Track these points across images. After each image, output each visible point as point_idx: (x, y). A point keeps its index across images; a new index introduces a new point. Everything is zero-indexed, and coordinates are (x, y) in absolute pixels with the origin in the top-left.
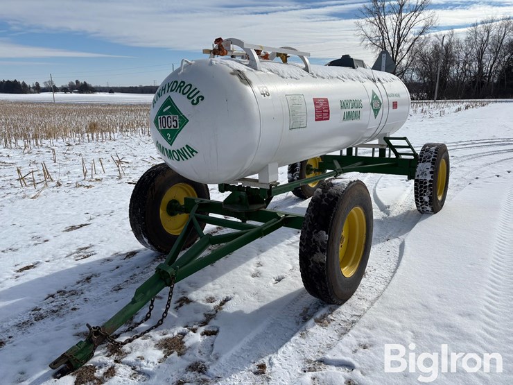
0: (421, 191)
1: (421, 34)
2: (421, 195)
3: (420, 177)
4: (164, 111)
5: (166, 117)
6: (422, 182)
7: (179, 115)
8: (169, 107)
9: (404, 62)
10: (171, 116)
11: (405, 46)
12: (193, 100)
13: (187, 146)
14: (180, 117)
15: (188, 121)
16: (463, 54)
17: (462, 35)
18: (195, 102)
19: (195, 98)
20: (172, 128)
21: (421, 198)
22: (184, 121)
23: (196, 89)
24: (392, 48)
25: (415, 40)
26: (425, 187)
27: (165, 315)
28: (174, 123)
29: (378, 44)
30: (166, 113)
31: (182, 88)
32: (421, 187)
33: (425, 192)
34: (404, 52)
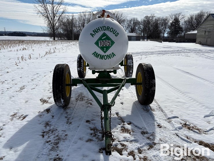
0: (130, 69)
1: (62, 14)
2: (130, 70)
3: (129, 65)
4: (103, 38)
5: (104, 41)
6: (130, 66)
7: (111, 40)
8: (105, 37)
9: (57, 24)
10: (107, 41)
11: (56, 18)
12: (115, 35)
13: (113, 53)
14: (111, 41)
15: (114, 43)
16: (78, 23)
17: (76, 16)
18: (116, 35)
19: (116, 33)
20: (107, 46)
21: (130, 72)
22: (113, 43)
23: (115, 30)
24: (52, 18)
25: (60, 16)
26: (131, 68)
27: (110, 121)
28: (109, 44)
29: (45, 16)
30: (104, 39)
31: (110, 29)
32: (130, 68)
33: (131, 69)
34: (57, 21)
